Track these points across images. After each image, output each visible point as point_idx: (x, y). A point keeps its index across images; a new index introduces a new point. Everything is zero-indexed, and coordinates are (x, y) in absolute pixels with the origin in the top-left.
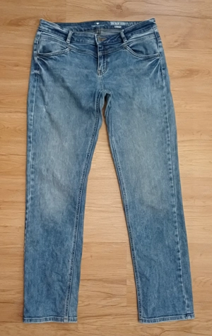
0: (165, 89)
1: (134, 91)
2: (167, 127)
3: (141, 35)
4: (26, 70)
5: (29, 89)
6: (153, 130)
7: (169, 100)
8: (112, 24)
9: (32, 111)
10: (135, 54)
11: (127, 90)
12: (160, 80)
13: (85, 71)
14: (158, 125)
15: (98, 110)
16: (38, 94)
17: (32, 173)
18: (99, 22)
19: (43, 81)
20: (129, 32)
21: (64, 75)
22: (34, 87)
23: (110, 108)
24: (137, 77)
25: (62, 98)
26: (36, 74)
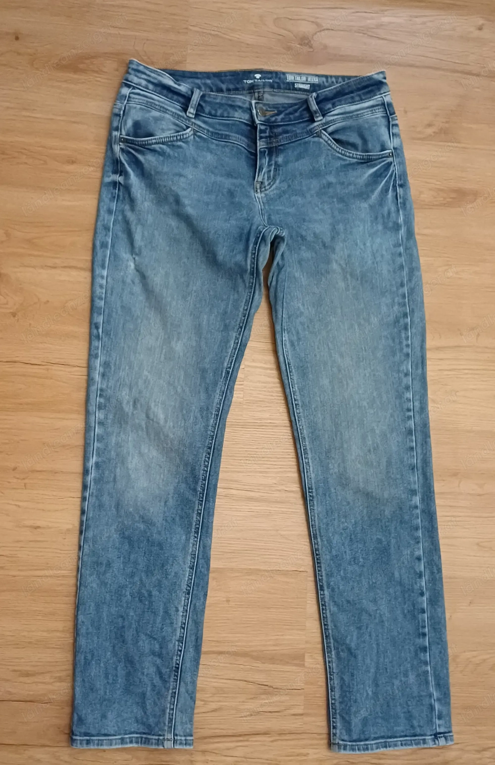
0: (403, 231)
1: (335, 233)
2: (405, 315)
3: (353, 108)
5: (98, 216)
6: (375, 320)
7: (411, 255)
8: (290, 78)
9: (103, 267)
10: (339, 148)
11: (318, 228)
12: (393, 209)
13: (228, 183)
14: (384, 309)
15: (255, 272)
16: (118, 227)
17: (100, 407)
18: (260, 72)
19: (132, 201)
20: (327, 99)
21: (180, 187)
22: (110, 212)
23: (280, 268)
24: (341, 200)
25: (174, 241)
26: (115, 184)
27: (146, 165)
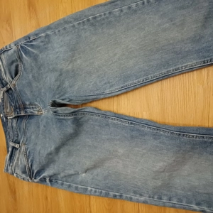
0: (49, 32)
1: (54, 70)
2: (88, 20)
3: (3, 70)
6: (94, 39)
7: (58, 25)
9: (87, 189)
10: (19, 74)
11: (53, 79)
12: (39, 40)
13: (42, 127)
14: (88, 34)
16: (69, 180)
20: (2, 83)
21: (44, 153)
22: (62, 184)
24: (39, 69)
25: (70, 154)
26: (51, 181)
27: (38, 169)
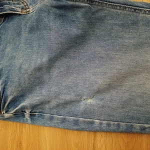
4: (26, 130)
